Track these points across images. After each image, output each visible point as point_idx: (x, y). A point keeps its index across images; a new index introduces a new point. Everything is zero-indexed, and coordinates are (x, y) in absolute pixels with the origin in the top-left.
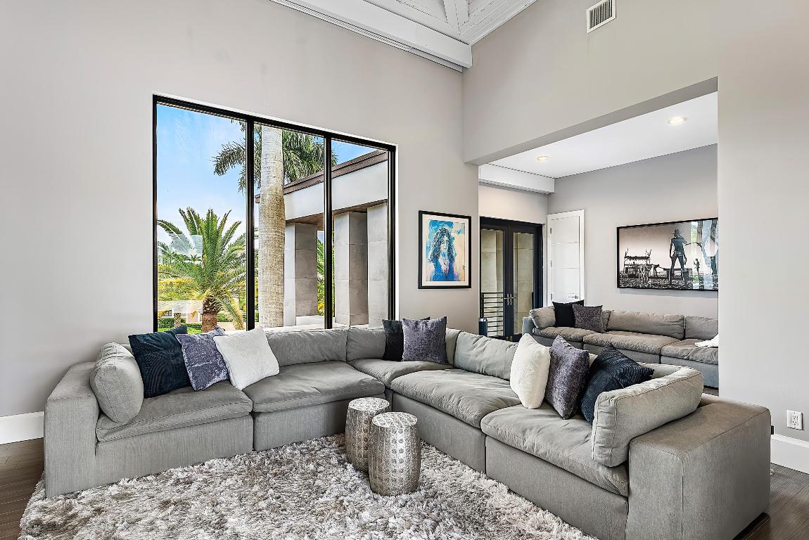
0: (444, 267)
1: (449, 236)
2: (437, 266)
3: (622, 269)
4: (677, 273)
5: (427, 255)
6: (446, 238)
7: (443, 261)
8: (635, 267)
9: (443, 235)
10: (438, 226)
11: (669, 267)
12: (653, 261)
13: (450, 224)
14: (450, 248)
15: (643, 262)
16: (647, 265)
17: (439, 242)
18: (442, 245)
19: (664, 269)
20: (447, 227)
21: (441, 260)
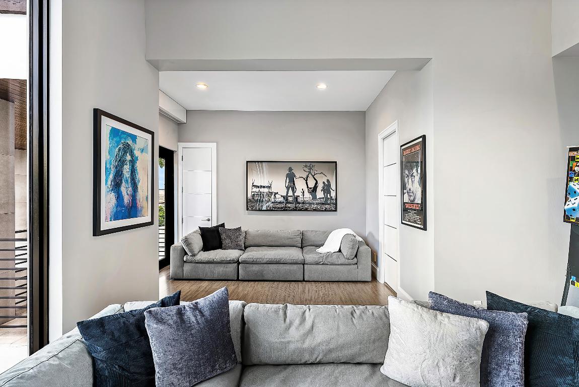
0: (127, 199)
1: (132, 155)
2: (119, 197)
3: (249, 195)
4: (290, 199)
5: (106, 181)
6: (128, 158)
7: (126, 190)
8: (260, 194)
9: (125, 152)
10: (121, 139)
11: (285, 194)
12: (273, 190)
13: (134, 138)
14: (133, 171)
15: (266, 190)
16: (269, 192)
17: (121, 163)
18: (125, 166)
19: (282, 196)
20: (130, 142)
21: (123, 189)
